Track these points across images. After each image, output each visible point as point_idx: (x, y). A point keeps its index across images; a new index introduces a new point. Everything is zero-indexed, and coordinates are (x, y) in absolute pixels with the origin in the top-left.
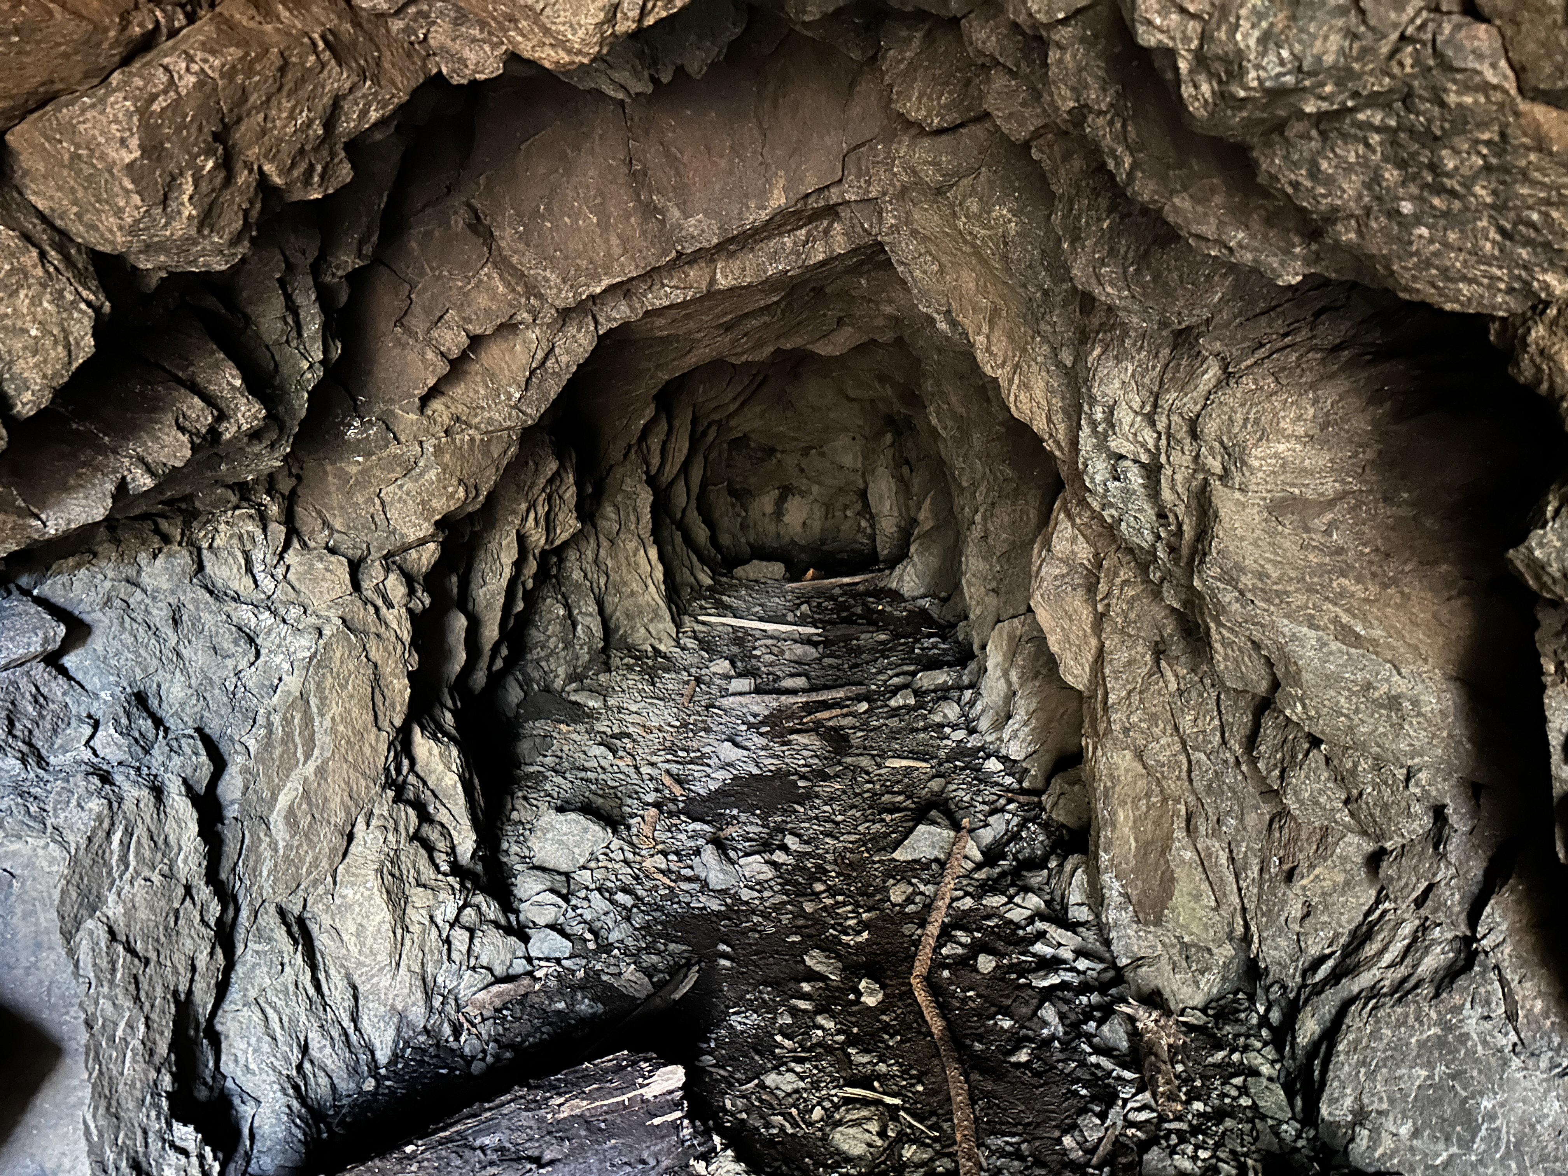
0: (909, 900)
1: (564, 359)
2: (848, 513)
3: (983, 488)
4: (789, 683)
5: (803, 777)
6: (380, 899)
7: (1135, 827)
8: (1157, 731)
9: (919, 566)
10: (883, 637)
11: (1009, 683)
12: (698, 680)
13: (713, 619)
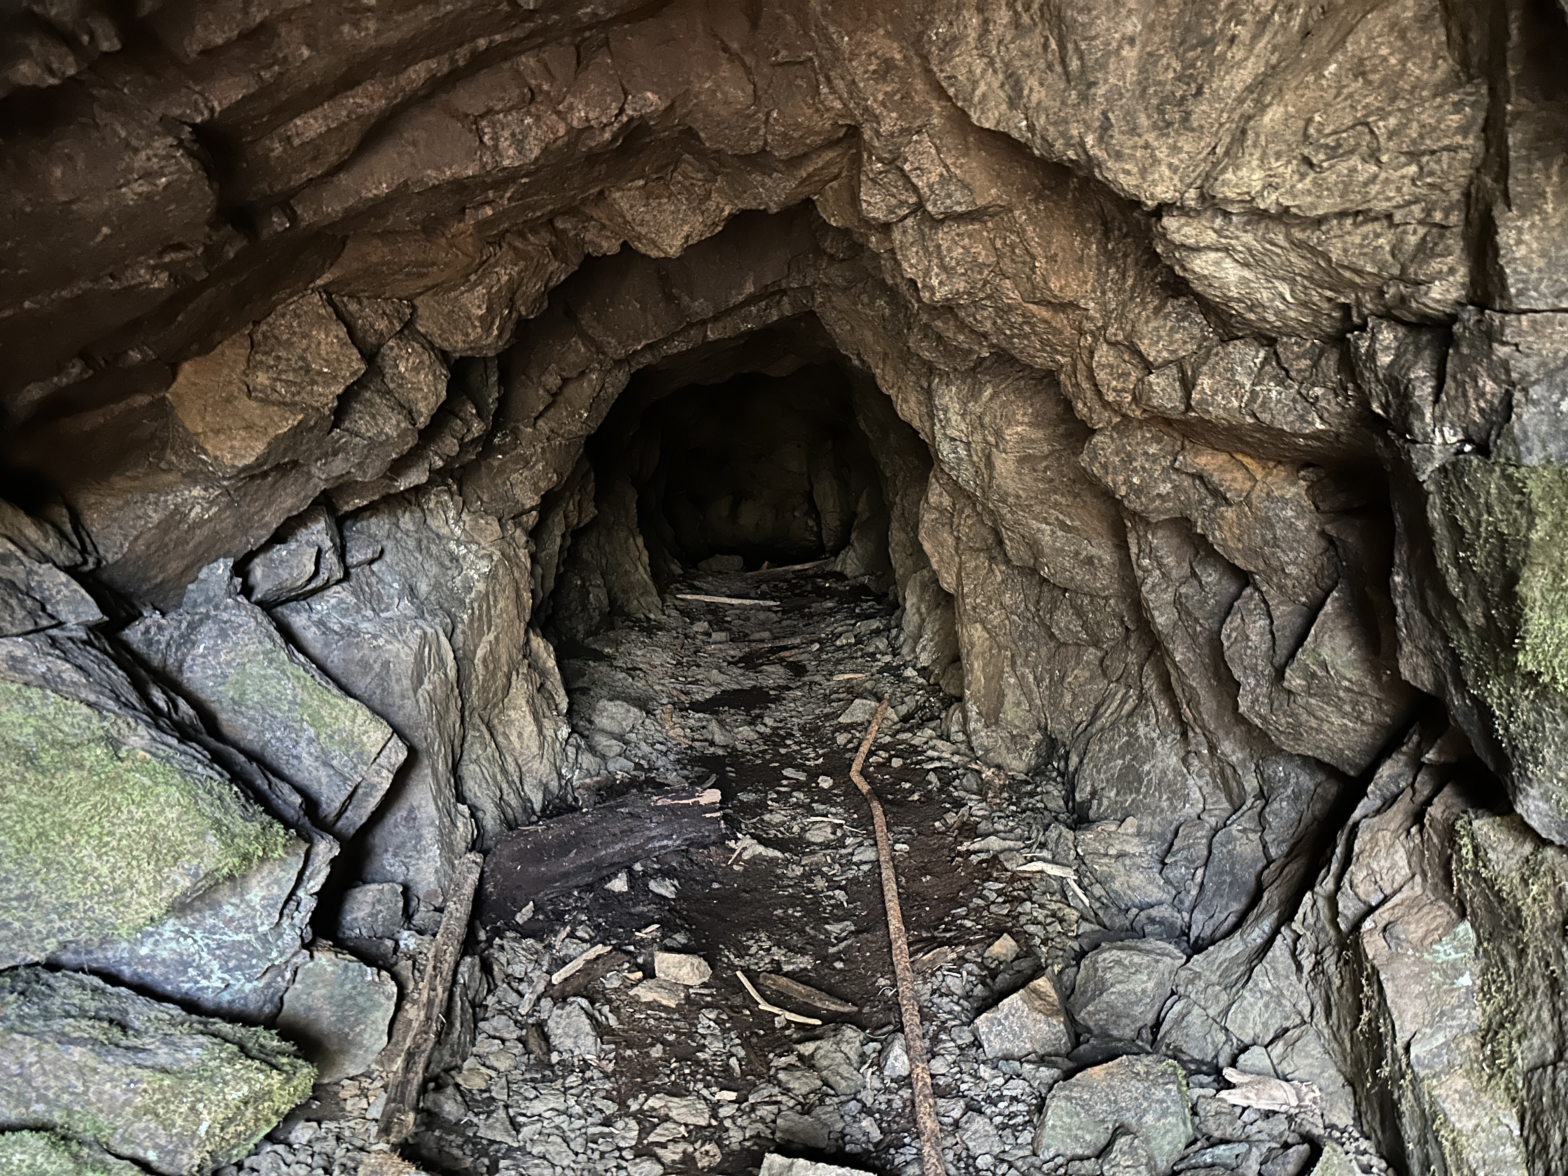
0: (850, 741)
1: (610, 390)
2: (796, 514)
3: (900, 477)
4: (757, 636)
5: (773, 689)
6: (530, 718)
7: (984, 670)
8: (992, 607)
9: (860, 551)
10: (830, 605)
11: (921, 614)
12: (686, 636)
13: (689, 597)
